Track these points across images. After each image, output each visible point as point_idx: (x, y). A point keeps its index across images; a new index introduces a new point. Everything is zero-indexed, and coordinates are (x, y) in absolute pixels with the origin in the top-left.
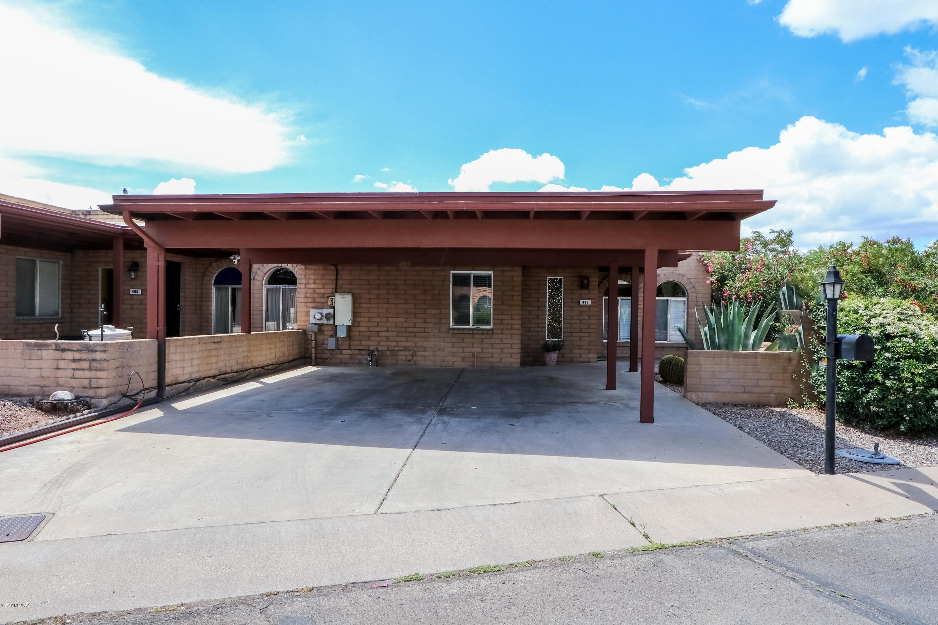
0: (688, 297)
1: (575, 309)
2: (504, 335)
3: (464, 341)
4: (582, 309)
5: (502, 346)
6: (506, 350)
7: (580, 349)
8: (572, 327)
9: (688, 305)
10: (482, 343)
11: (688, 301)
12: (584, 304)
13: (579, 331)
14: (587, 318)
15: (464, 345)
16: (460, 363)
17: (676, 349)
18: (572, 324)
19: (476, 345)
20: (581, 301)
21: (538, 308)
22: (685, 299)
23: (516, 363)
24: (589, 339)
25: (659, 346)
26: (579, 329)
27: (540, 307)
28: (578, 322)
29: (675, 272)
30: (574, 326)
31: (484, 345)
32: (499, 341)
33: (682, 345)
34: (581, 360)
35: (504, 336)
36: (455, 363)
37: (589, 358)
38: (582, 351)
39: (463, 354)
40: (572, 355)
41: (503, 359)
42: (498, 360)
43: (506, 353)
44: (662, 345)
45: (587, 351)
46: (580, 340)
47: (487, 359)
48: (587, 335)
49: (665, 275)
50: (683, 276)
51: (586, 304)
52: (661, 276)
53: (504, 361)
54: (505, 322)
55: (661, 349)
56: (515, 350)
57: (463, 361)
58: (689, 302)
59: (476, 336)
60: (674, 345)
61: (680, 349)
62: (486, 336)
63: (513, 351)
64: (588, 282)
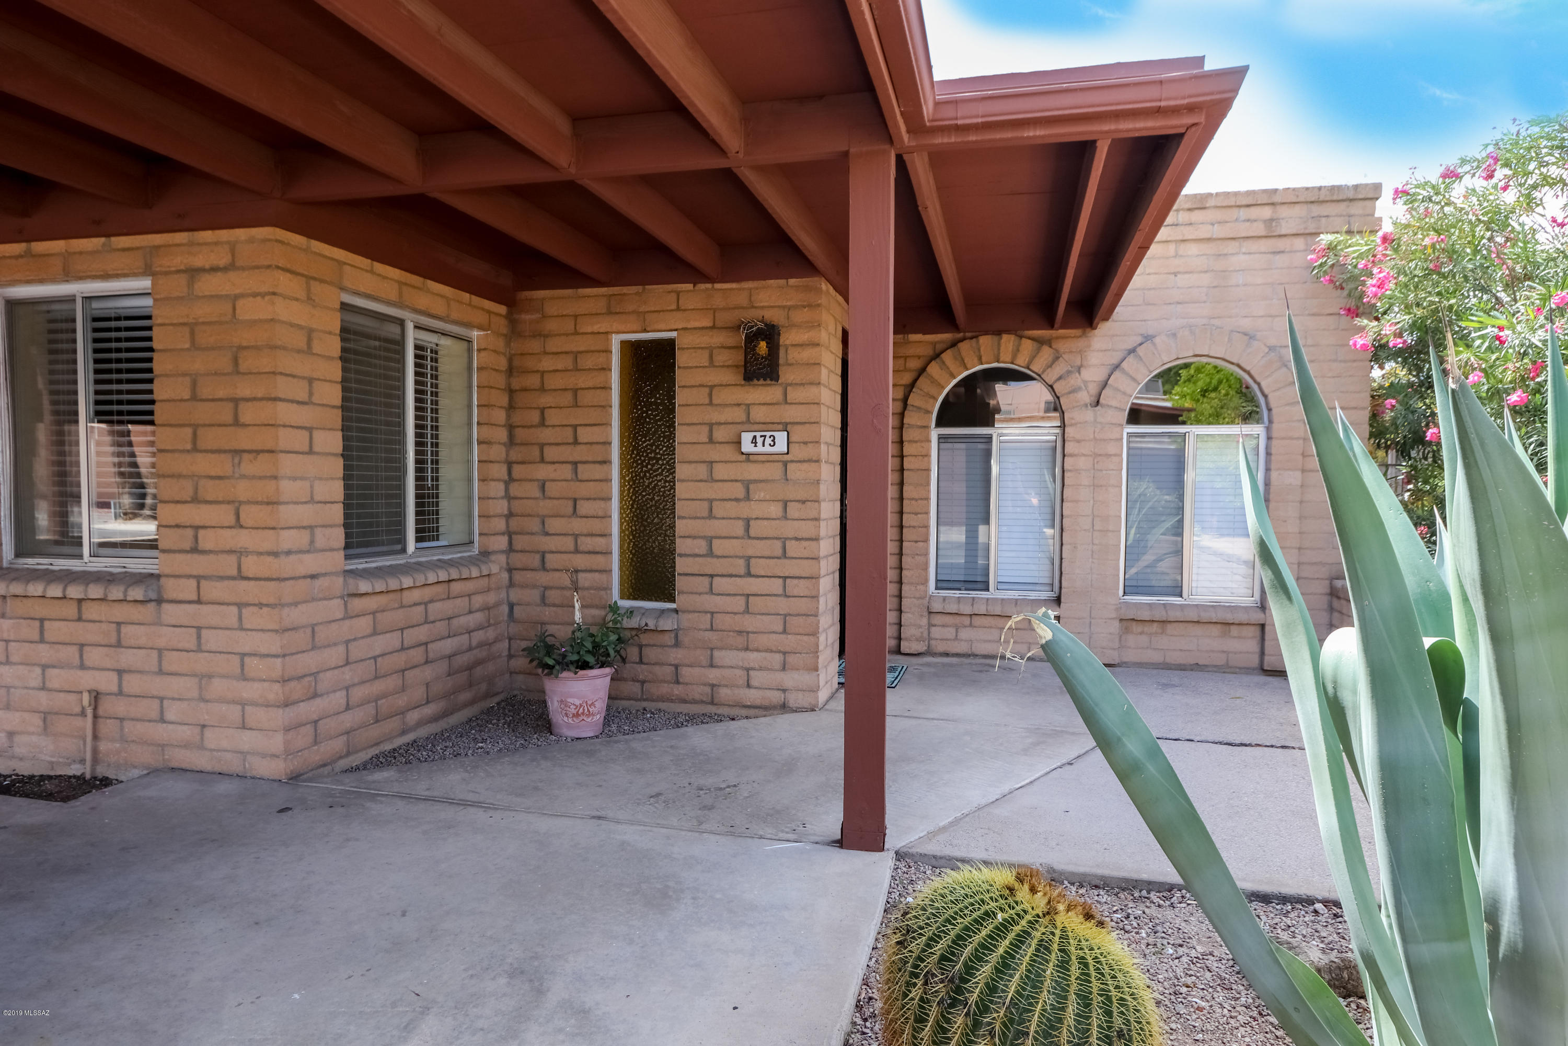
0: (1270, 422)
1: (721, 471)
2: (205, 609)
3: (48, 636)
4: (753, 471)
5: (201, 662)
6: (218, 687)
7: (747, 649)
8: (710, 553)
9: (1268, 454)
10: (119, 644)
11: (1269, 438)
12: (760, 449)
13: (742, 571)
14: (775, 510)
15: (44, 653)
16: (34, 739)
17: (1215, 630)
18: (710, 540)
19: (94, 656)
20: (746, 438)
21: (576, 471)
22: (1257, 429)
23: (264, 756)
24: (782, 605)
25: (1146, 615)
26: (741, 562)
27: (581, 467)
28: (738, 528)
29: (1217, 322)
30: (719, 547)
31: (127, 658)
32: (187, 639)
33: (1242, 617)
34: (752, 696)
35: (207, 614)
36: (17, 739)
37: (784, 691)
38: (753, 658)
39: (44, 700)
40: (713, 675)
41: (208, 733)
42: (186, 733)
43: (222, 700)
44: (1159, 615)
45: (778, 657)
46: (747, 611)
47: (140, 729)
48: (776, 586)
49: (1174, 335)
50: (1250, 337)
51: (767, 449)
52: (1157, 340)
53: (212, 738)
54: (207, 540)
55: (1155, 627)
56: (256, 685)
57: (46, 728)
58: (1274, 443)
59: (91, 611)
60: (1205, 616)
61: (1234, 631)
62: (136, 613)
63: (250, 691)
64: (774, 348)
